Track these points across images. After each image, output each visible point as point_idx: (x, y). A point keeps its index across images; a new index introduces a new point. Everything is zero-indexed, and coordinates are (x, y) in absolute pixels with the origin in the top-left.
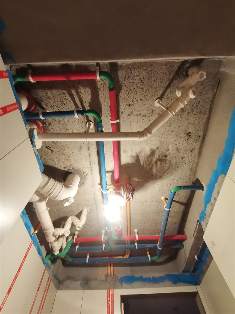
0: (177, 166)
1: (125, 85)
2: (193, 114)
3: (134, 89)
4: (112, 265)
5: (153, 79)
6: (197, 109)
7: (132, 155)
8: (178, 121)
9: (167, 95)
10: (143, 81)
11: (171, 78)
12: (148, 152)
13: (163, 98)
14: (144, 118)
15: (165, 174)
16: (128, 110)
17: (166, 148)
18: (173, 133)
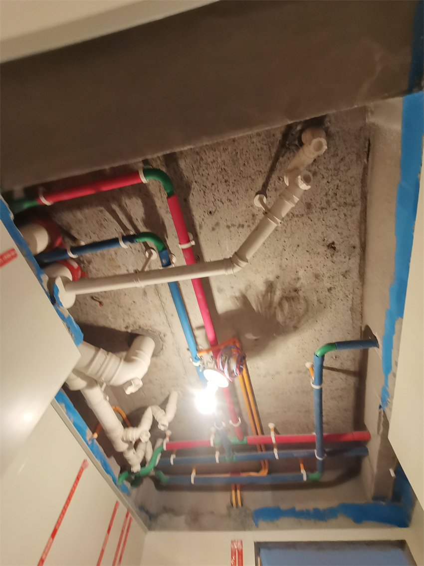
0: (322, 305)
1: (196, 182)
2: (331, 209)
3: (213, 184)
4: (238, 487)
5: (241, 162)
6: (336, 199)
7: (233, 294)
8: (305, 225)
9: (273, 185)
10: (224, 169)
11: (273, 155)
12: (262, 288)
13: (267, 191)
14: (241, 229)
15: (302, 322)
16: (210, 221)
17: (293, 276)
18: (300, 248)
